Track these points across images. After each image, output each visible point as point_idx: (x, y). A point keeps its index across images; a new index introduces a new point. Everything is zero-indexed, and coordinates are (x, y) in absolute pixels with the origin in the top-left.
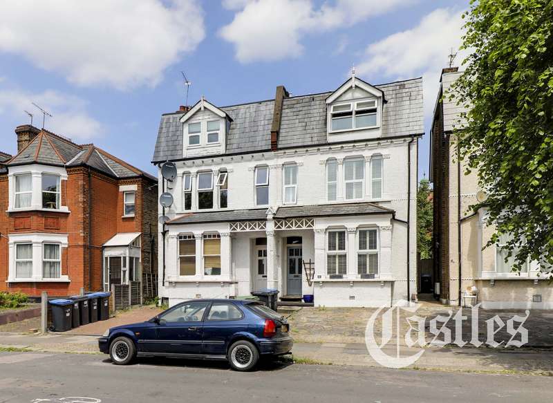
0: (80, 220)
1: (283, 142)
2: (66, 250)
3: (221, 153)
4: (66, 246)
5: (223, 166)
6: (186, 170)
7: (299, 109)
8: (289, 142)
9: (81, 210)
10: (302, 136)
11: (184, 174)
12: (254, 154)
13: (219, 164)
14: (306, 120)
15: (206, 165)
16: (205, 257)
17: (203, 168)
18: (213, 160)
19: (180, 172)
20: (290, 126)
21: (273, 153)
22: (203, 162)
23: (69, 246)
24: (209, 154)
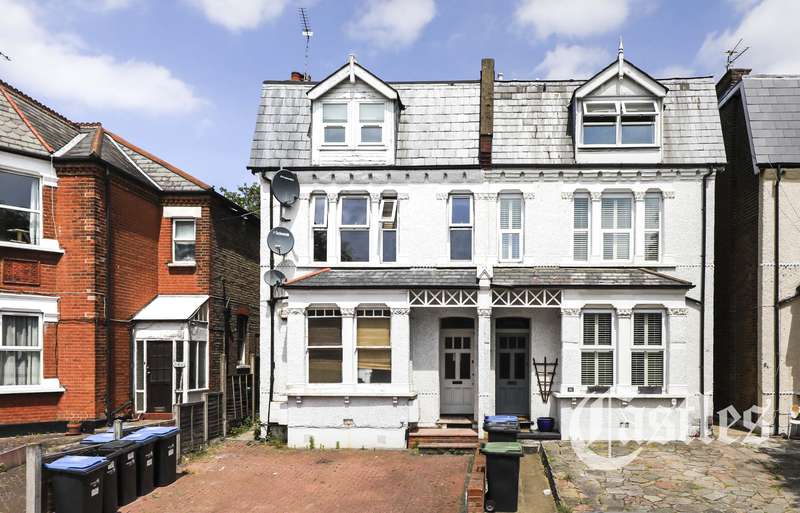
0: (87, 268)
1: (500, 155)
2: (53, 329)
3: (387, 164)
4: (56, 320)
5: (389, 187)
6: (319, 188)
7: (521, 103)
8: (509, 155)
9: (89, 249)
10: (532, 148)
11: (312, 195)
12: (448, 172)
13: (381, 183)
14: (535, 122)
15: (358, 183)
16: (359, 350)
17: (352, 188)
18: (370, 176)
19: (305, 190)
20: (509, 129)
21: (482, 171)
22: (351, 176)
23: (61, 320)
24: (363, 164)
